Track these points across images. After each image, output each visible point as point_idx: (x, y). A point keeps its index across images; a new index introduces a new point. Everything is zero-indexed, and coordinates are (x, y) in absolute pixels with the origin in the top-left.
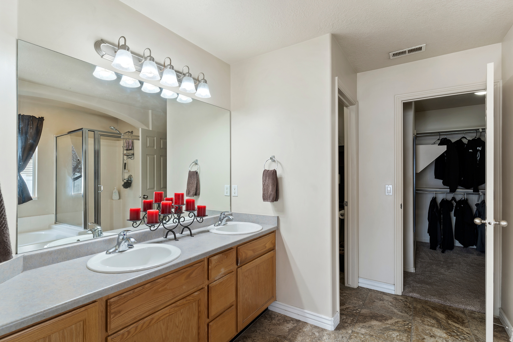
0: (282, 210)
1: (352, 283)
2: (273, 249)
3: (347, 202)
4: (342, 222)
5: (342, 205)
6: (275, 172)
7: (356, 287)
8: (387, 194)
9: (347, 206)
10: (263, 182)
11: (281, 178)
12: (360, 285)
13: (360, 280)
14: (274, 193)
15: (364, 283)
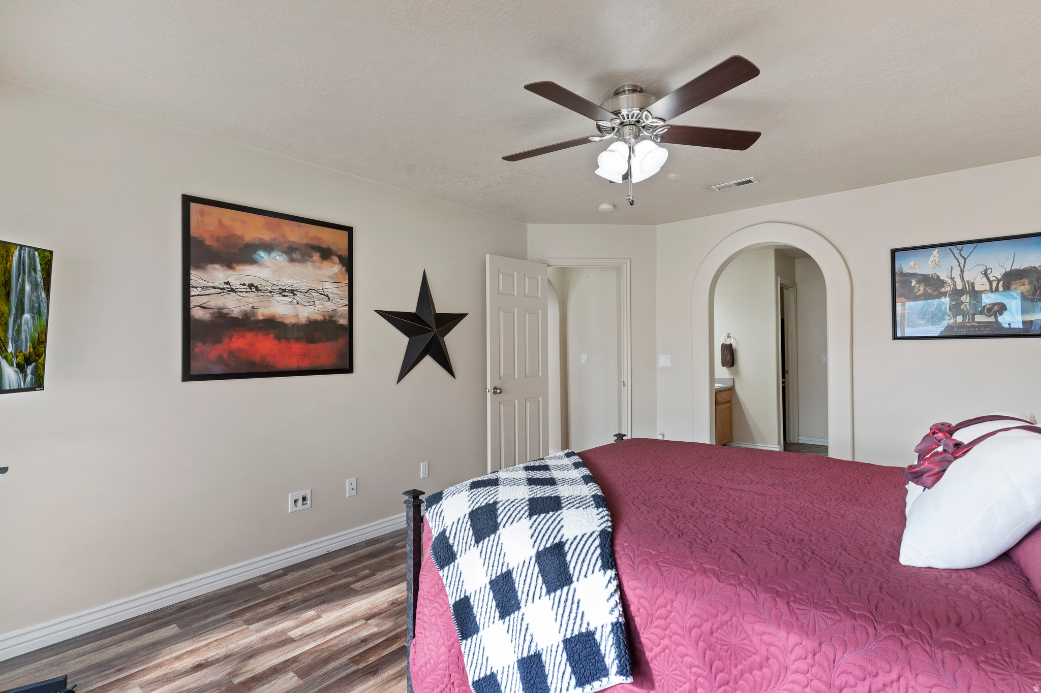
0: (737, 373)
1: (793, 439)
2: (730, 402)
3: (788, 370)
4: (784, 388)
5: (784, 377)
6: (731, 345)
7: (796, 442)
8: (823, 363)
9: (788, 373)
10: (721, 353)
11: (736, 350)
12: (800, 442)
13: (800, 438)
14: (731, 361)
15: (803, 440)
